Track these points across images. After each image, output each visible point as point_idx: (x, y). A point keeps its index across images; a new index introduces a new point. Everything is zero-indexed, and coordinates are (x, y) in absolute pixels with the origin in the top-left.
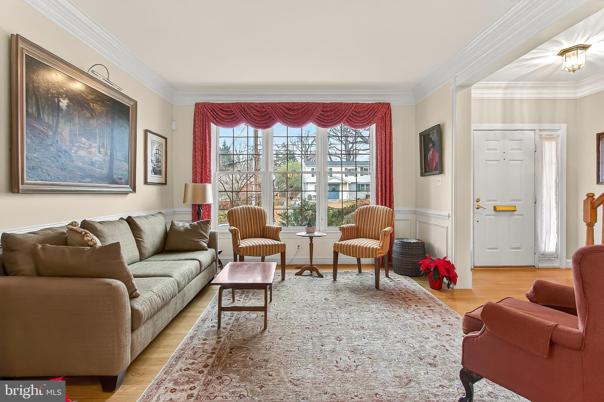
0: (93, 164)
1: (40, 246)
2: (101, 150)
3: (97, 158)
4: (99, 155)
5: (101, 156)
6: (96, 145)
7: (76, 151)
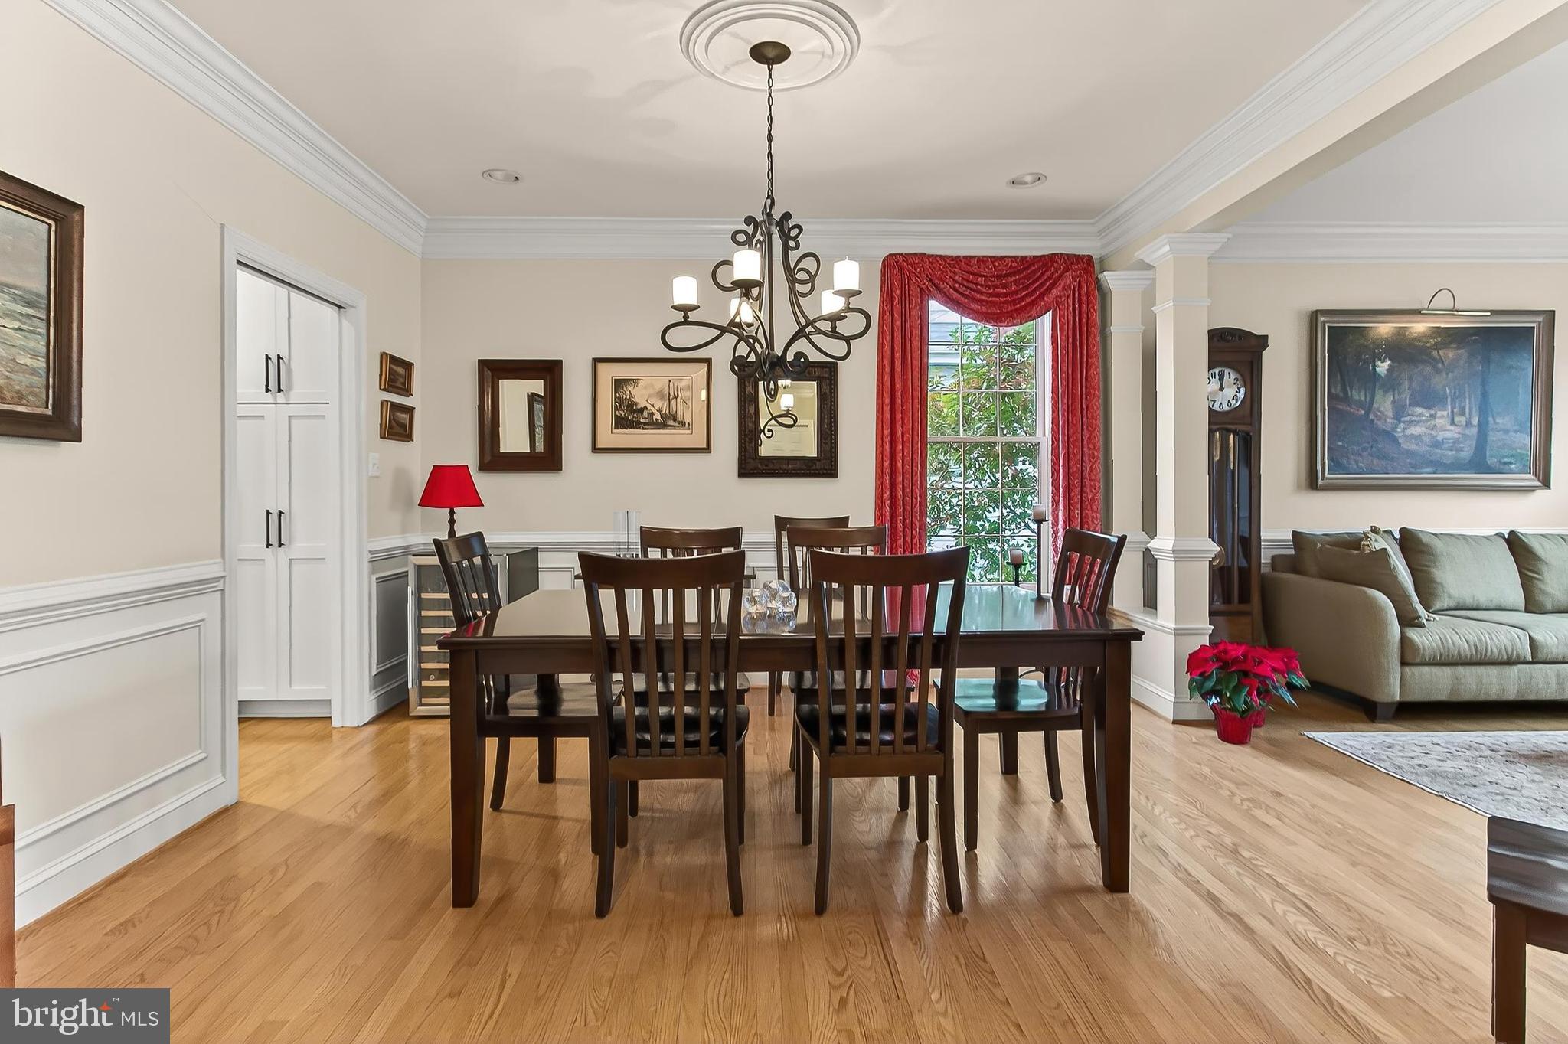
0: (1437, 444)
1: (1319, 546)
2: (1457, 419)
3: (1447, 434)
4: (1452, 428)
5: (1458, 429)
6: (1445, 413)
7: (1405, 429)
